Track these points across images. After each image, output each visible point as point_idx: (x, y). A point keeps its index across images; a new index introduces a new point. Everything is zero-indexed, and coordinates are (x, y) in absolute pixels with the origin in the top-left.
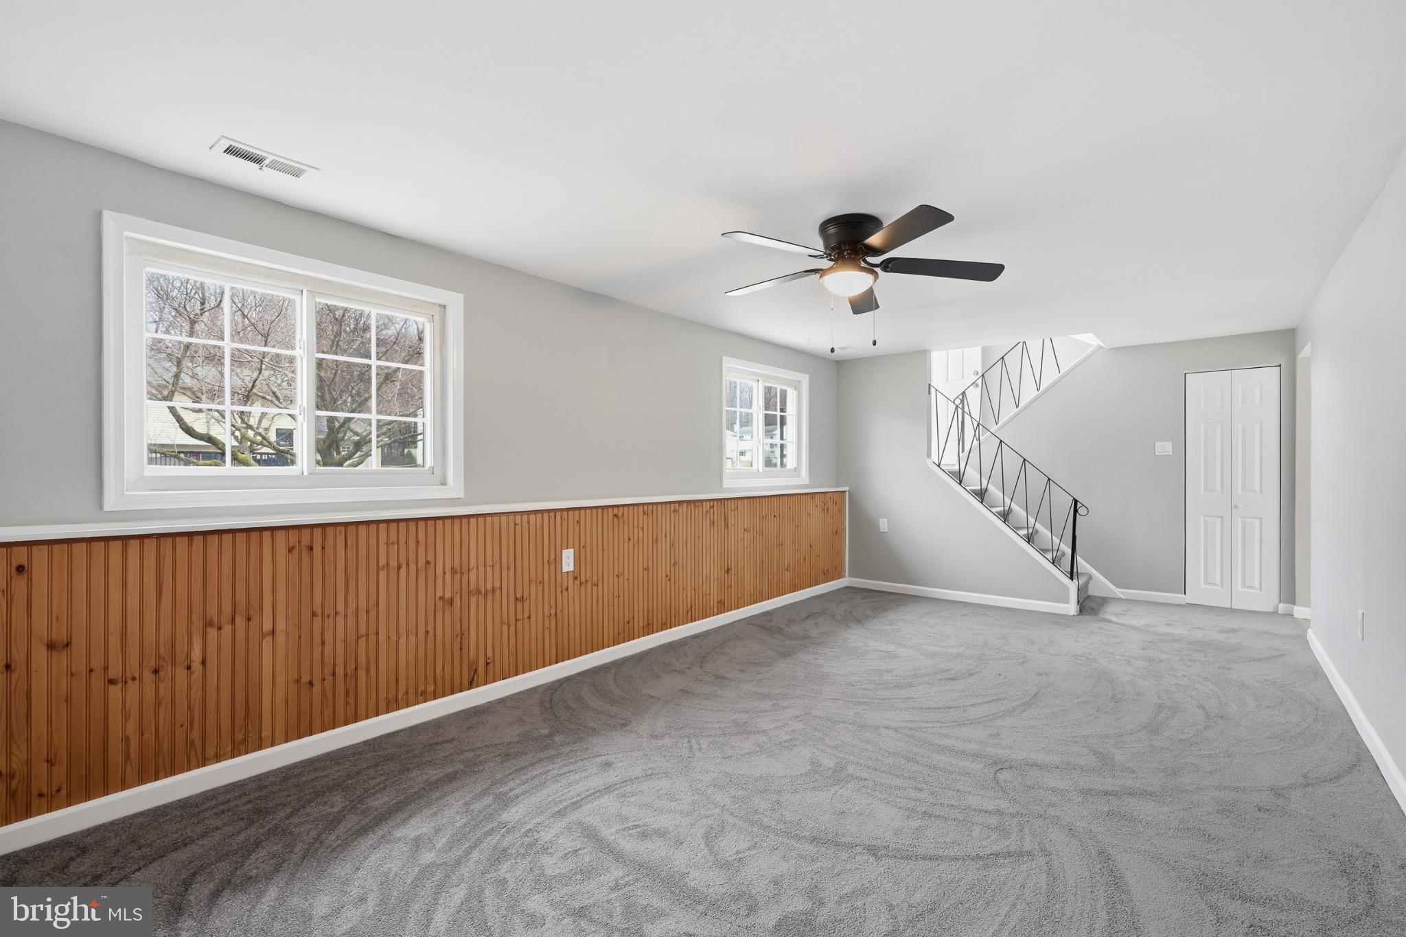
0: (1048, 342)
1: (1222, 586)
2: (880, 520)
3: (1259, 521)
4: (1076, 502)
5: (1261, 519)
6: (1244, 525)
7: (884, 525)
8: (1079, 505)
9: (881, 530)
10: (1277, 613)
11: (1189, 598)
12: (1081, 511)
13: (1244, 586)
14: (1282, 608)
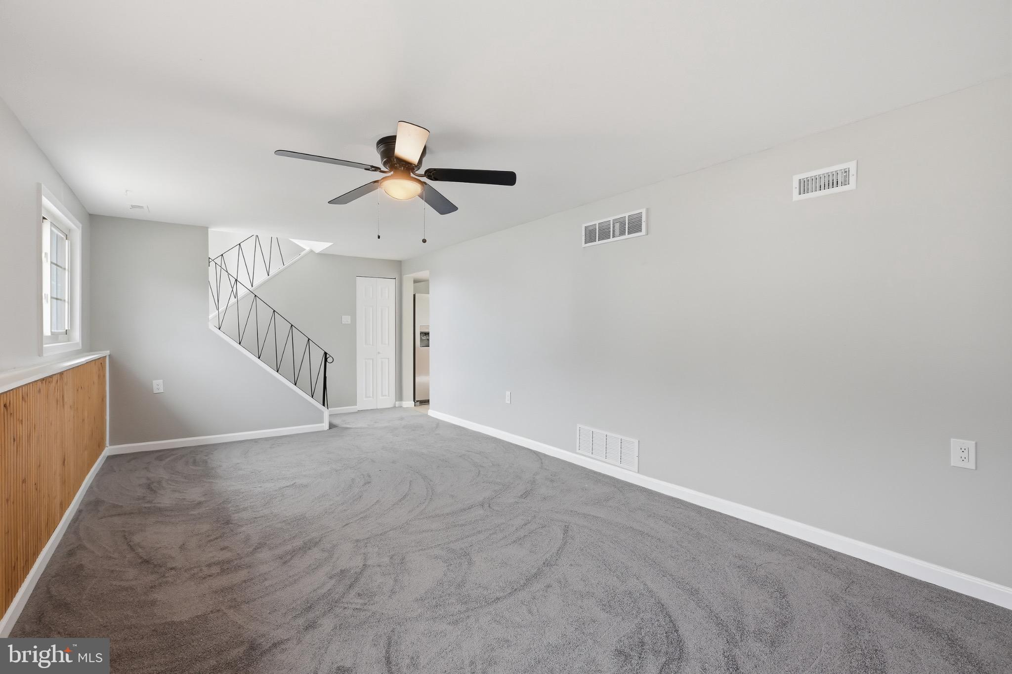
0: (274, 241)
1: (373, 398)
2: (154, 381)
3: (387, 360)
4: (326, 354)
5: (388, 359)
6: (382, 362)
7: (158, 386)
8: (328, 356)
9: (155, 391)
10: (395, 407)
11: (359, 407)
12: (329, 360)
13: (382, 395)
14: (398, 403)
